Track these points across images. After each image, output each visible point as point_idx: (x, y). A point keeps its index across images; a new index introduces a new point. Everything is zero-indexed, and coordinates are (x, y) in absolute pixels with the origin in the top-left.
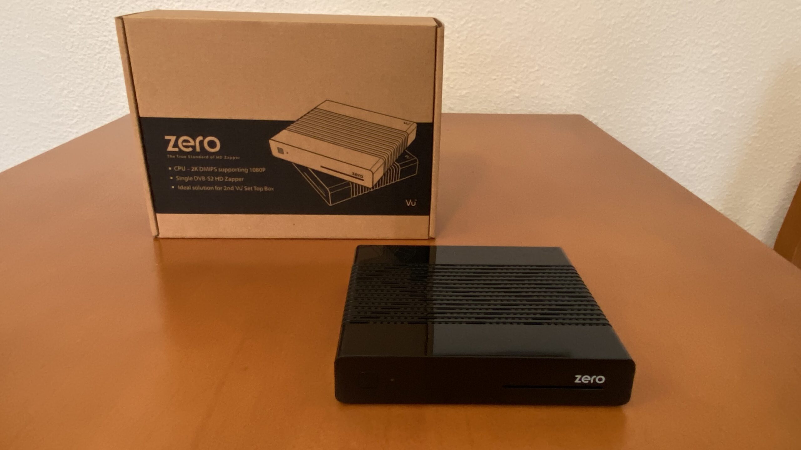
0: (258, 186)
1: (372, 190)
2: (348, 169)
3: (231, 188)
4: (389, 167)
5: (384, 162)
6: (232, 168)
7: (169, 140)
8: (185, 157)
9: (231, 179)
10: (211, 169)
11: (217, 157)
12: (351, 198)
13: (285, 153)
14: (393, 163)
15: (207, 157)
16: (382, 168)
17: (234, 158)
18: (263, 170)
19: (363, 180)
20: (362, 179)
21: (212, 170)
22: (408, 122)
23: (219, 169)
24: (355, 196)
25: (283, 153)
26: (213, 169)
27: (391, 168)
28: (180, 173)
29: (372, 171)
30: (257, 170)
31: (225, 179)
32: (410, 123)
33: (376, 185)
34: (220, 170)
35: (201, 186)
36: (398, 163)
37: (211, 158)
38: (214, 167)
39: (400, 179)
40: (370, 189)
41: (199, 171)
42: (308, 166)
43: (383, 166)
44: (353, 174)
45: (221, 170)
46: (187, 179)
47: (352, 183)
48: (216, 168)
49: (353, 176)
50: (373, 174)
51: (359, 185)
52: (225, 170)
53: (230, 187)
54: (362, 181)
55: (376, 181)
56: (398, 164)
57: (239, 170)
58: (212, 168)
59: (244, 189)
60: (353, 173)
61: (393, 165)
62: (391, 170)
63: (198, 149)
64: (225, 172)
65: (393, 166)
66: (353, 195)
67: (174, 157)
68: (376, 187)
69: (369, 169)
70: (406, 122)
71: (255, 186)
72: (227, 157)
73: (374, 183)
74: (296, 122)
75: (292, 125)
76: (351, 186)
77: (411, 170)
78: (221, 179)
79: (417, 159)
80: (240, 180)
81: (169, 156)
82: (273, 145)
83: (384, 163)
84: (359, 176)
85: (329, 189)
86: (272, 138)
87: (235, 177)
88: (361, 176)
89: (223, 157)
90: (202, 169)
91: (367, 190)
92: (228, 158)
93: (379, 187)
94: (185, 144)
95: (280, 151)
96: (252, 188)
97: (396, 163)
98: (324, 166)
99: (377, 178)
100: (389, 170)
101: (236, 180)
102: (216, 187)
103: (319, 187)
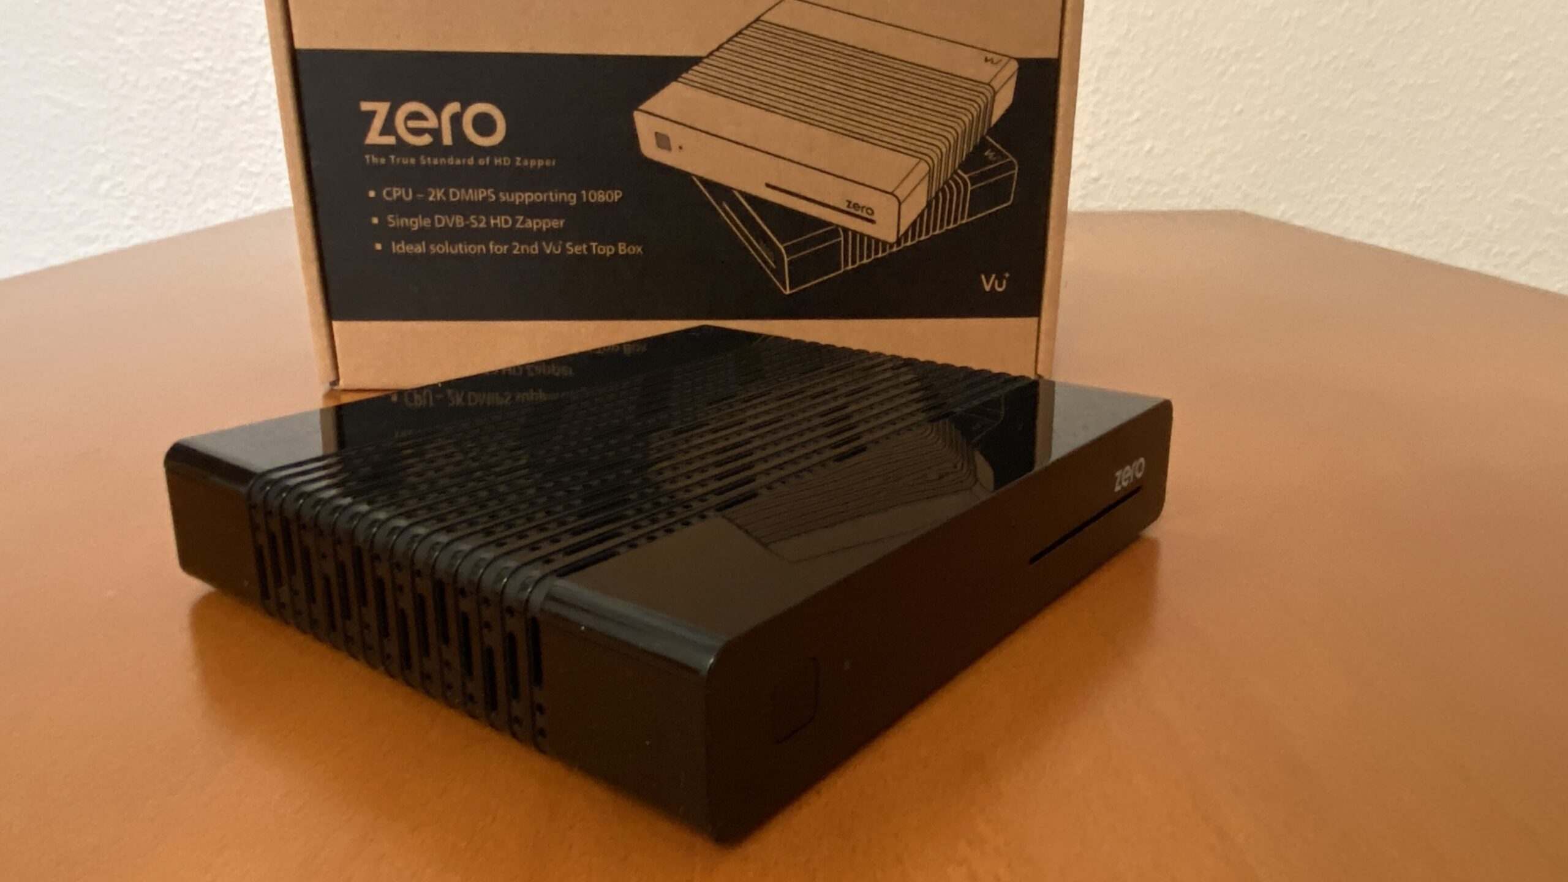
0: (603, 242)
1: (895, 249)
2: (834, 192)
3: (532, 247)
4: (941, 185)
5: (930, 171)
6: (534, 192)
7: (372, 114)
8: (413, 161)
9: (532, 223)
10: (479, 195)
11: (497, 161)
12: (841, 271)
13: (674, 145)
14: (952, 174)
15: (471, 161)
16: (924, 186)
17: (540, 163)
18: (617, 195)
19: (872, 221)
20: (869, 217)
21: (483, 198)
22: (996, 58)
23: (501, 194)
24: (850, 267)
25: (669, 149)
26: (485, 194)
27: (946, 188)
28: (399, 207)
29: (897, 198)
30: (601, 197)
31: (515, 222)
32: (1001, 60)
33: (906, 233)
34: (504, 197)
35: (452, 243)
36: (966, 172)
37: (481, 162)
38: (487, 189)
39: (970, 216)
40: (891, 246)
41: (449, 202)
42: (733, 186)
43: (926, 181)
44: (848, 206)
45: (505, 195)
46: (416, 223)
47: (846, 230)
48: (494, 193)
49: (848, 210)
50: (900, 204)
51: (862, 235)
52: (517, 198)
53: (530, 245)
54: (869, 224)
55: (906, 222)
56: (966, 176)
57: (554, 196)
58: (482, 193)
59: (564, 249)
60: (850, 202)
61: (952, 178)
62: (946, 193)
63: (447, 140)
64: (517, 203)
65: (951, 182)
66: (846, 264)
67: (383, 161)
68: (906, 241)
69: (890, 190)
70: (990, 56)
71: (594, 242)
72: (521, 162)
73: (902, 231)
74: (706, 60)
75: (695, 68)
76: (842, 239)
77: (996, 193)
78: (506, 222)
79: (1015, 162)
80: (557, 224)
81: (371, 159)
82: (645, 125)
83: (930, 173)
84: (864, 210)
85: (785, 248)
86: (641, 107)
87: (542, 217)
88: (869, 211)
89: (514, 161)
90: (457, 195)
91: (884, 250)
92: (526, 163)
93: (913, 239)
94: (412, 124)
95: (663, 141)
96: (585, 246)
97: (959, 172)
98: (773, 183)
99: (910, 215)
100: (940, 195)
101: (545, 224)
102: (491, 246)
103: (758, 243)
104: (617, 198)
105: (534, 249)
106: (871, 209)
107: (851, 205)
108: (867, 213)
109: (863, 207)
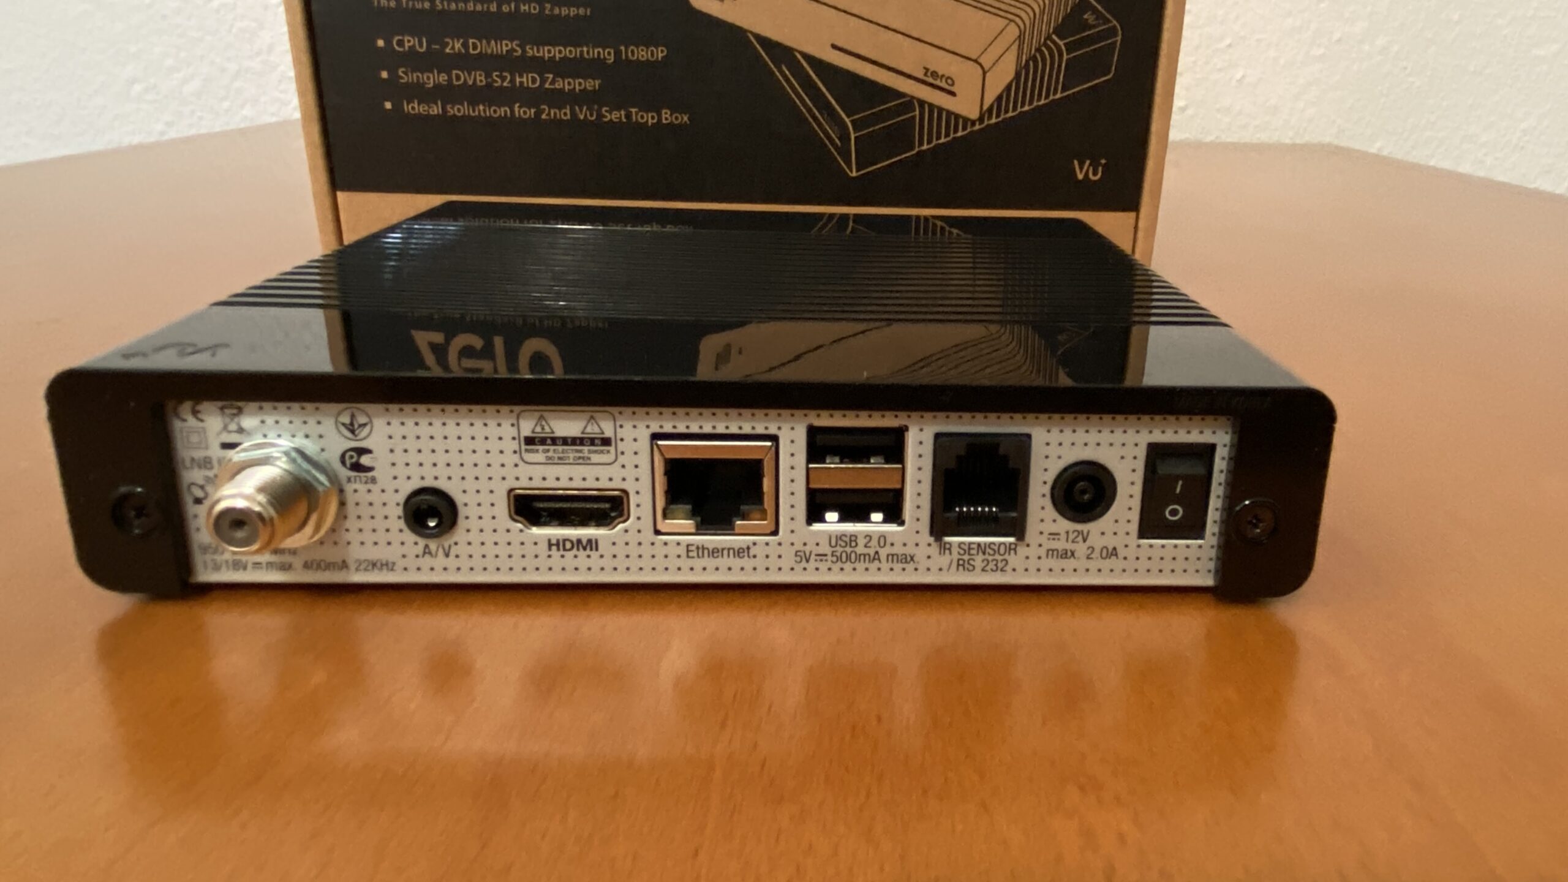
0: (644, 107)
1: (977, 127)
2: (911, 57)
3: (563, 111)
4: (1033, 50)
5: (1020, 36)
6: (566, 46)
8: (427, 5)
9: (564, 83)
10: (503, 47)
11: (524, 7)
12: (914, 152)
14: (1045, 40)
15: (493, 7)
16: (1013, 55)
17: (573, 11)
18: (660, 53)
19: (953, 94)
20: (949, 88)
21: (507, 51)
23: (528, 48)
24: (925, 146)
26: (509, 47)
27: (1038, 56)
28: (413, 60)
29: (981, 66)
30: (642, 54)
31: (543, 81)
33: (990, 110)
34: (531, 51)
35: (473, 103)
36: (1061, 38)
37: (505, 8)
38: (512, 41)
39: (1064, 90)
40: (973, 123)
41: (468, 56)
42: (795, 46)
43: (1015, 47)
44: (926, 75)
45: (532, 49)
46: (432, 79)
47: (922, 103)
48: (520, 46)
49: (925, 78)
50: (984, 73)
51: (941, 110)
52: (546, 52)
53: (560, 109)
54: (949, 97)
55: (990, 99)
57: (588, 53)
58: (507, 45)
59: (600, 116)
60: (927, 70)
61: (1045, 44)
62: (1038, 62)
64: (546, 58)
65: (1044, 49)
66: (921, 144)
67: (393, 4)
68: (990, 118)
69: (974, 57)
71: (633, 107)
72: (552, 10)
73: (985, 107)
76: (917, 113)
77: (1095, 64)
78: (534, 81)
79: (1119, 27)
80: (592, 84)
81: (379, 1)
83: (1021, 38)
84: (944, 80)
85: (852, 122)
87: (575, 76)
88: (949, 81)
89: (542, 9)
90: (479, 47)
91: (964, 129)
92: (557, 11)
93: (998, 116)
96: (623, 113)
97: (1054, 37)
98: (840, 44)
99: (995, 87)
100: (1031, 63)
101: (578, 84)
102: (516, 109)
103: (821, 114)
104: (660, 55)
105: (565, 114)
106: (952, 79)
107: (929, 74)
108: (946, 82)
109: (943, 76)
